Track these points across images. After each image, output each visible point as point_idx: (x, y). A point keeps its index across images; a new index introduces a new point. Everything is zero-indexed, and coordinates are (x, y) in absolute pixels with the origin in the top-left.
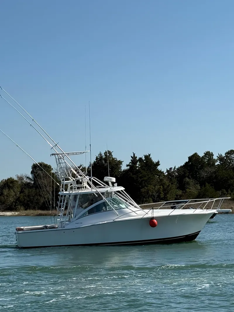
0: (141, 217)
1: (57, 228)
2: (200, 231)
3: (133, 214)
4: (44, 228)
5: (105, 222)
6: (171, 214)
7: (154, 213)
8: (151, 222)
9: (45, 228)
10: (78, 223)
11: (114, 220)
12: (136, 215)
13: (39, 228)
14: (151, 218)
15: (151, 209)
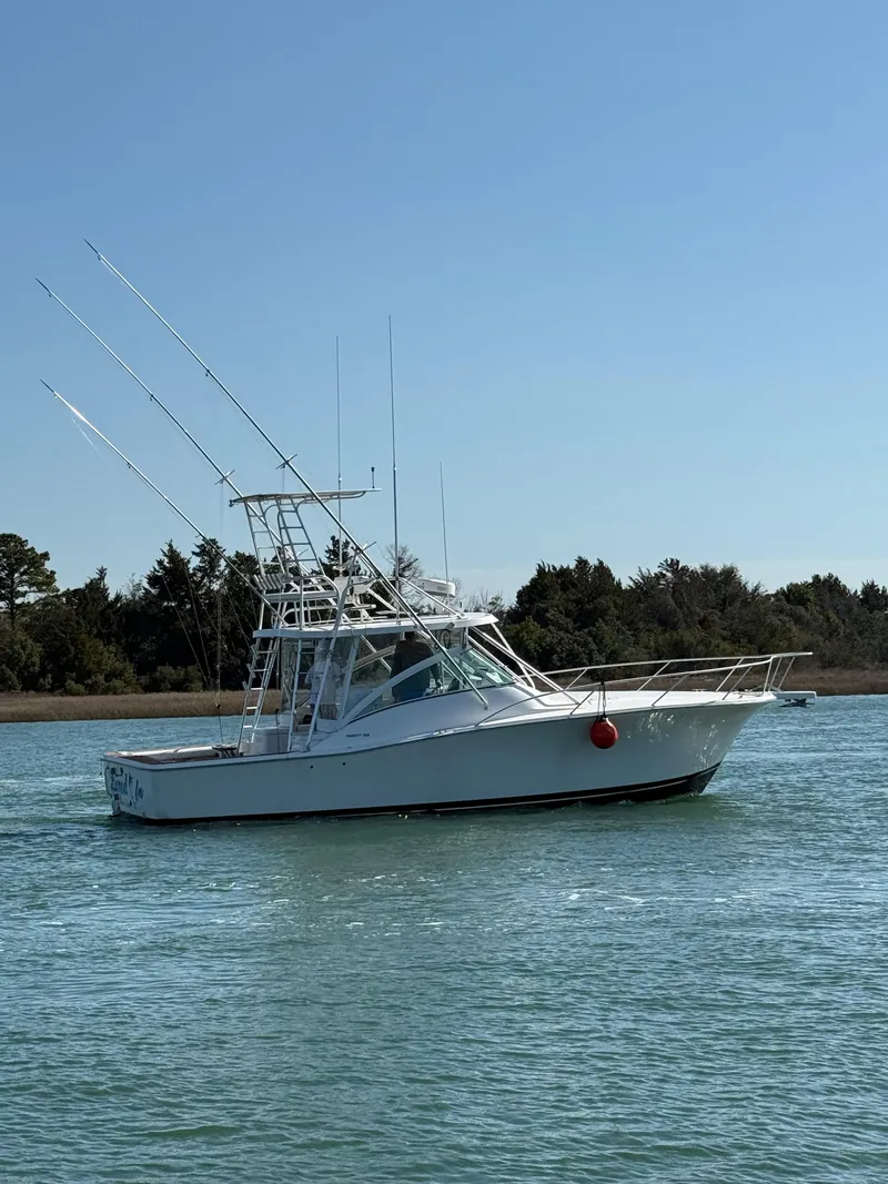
0: (567, 713)
1: (241, 755)
2: (718, 764)
3: (536, 705)
4: (217, 755)
5: (451, 732)
6: (659, 704)
7: (607, 701)
8: (598, 731)
9: (220, 753)
10: (353, 736)
11: (476, 725)
12: (542, 707)
13: (194, 752)
14: (597, 717)
15: (592, 690)
